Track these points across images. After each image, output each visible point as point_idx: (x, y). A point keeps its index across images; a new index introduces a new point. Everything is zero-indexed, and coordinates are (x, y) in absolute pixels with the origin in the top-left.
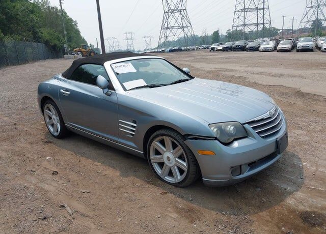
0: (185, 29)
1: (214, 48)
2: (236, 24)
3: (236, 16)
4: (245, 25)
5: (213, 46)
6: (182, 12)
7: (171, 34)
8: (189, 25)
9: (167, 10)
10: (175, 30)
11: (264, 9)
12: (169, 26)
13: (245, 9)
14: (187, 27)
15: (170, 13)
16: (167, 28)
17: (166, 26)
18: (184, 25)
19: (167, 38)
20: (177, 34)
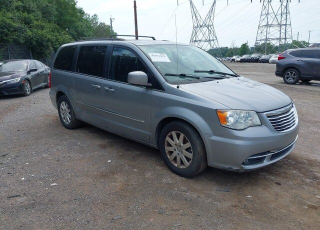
0: (212, 42)
1: (234, 59)
2: (259, 38)
3: (260, 31)
4: (267, 39)
5: (234, 57)
6: (209, 28)
8: (215, 38)
9: (196, 25)
10: (203, 43)
11: (286, 25)
12: (197, 39)
14: (213, 40)
15: (198, 29)
16: (195, 41)
17: (194, 39)
18: (211, 39)
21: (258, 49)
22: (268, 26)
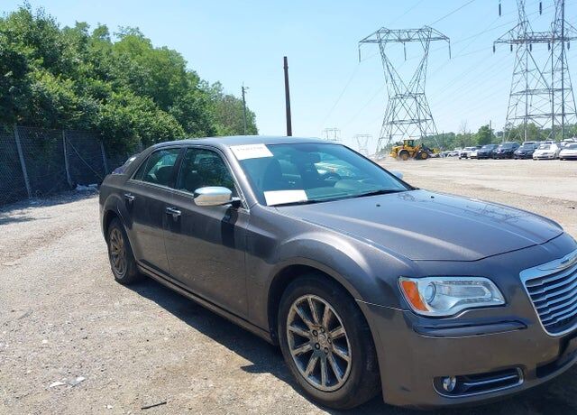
0: (423, 124)
1: (466, 154)
2: (512, 116)
3: (513, 103)
4: (528, 116)
5: (465, 150)
6: (418, 98)
7: (399, 132)
8: (428, 117)
9: (393, 95)
10: (406, 126)
11: (563, 89)
12: (396, 119)
13: (527, 91)
14: (426, 120)
15: (398, 101)
16: (393, 122)
17: (390, 120)
18: (422, 118)
19: (391, 138)
20: (410, 132)
21: (512, 134)
22: (527, 92)
